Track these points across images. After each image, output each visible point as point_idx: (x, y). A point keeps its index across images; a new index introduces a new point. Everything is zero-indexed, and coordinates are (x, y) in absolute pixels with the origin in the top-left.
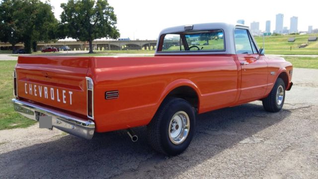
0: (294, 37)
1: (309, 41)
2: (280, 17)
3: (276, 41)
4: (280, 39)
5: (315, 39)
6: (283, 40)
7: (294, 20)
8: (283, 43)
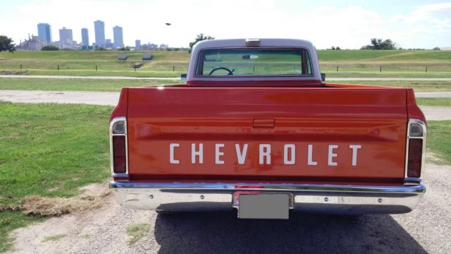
0: (125, 53)
1: (144, 59)
2: (99, 26)
3: (103, 58)
4: (107, 55)
5: (149, 57)
6: (113, 58)
7: (118, 31)
8: (113, 60)
